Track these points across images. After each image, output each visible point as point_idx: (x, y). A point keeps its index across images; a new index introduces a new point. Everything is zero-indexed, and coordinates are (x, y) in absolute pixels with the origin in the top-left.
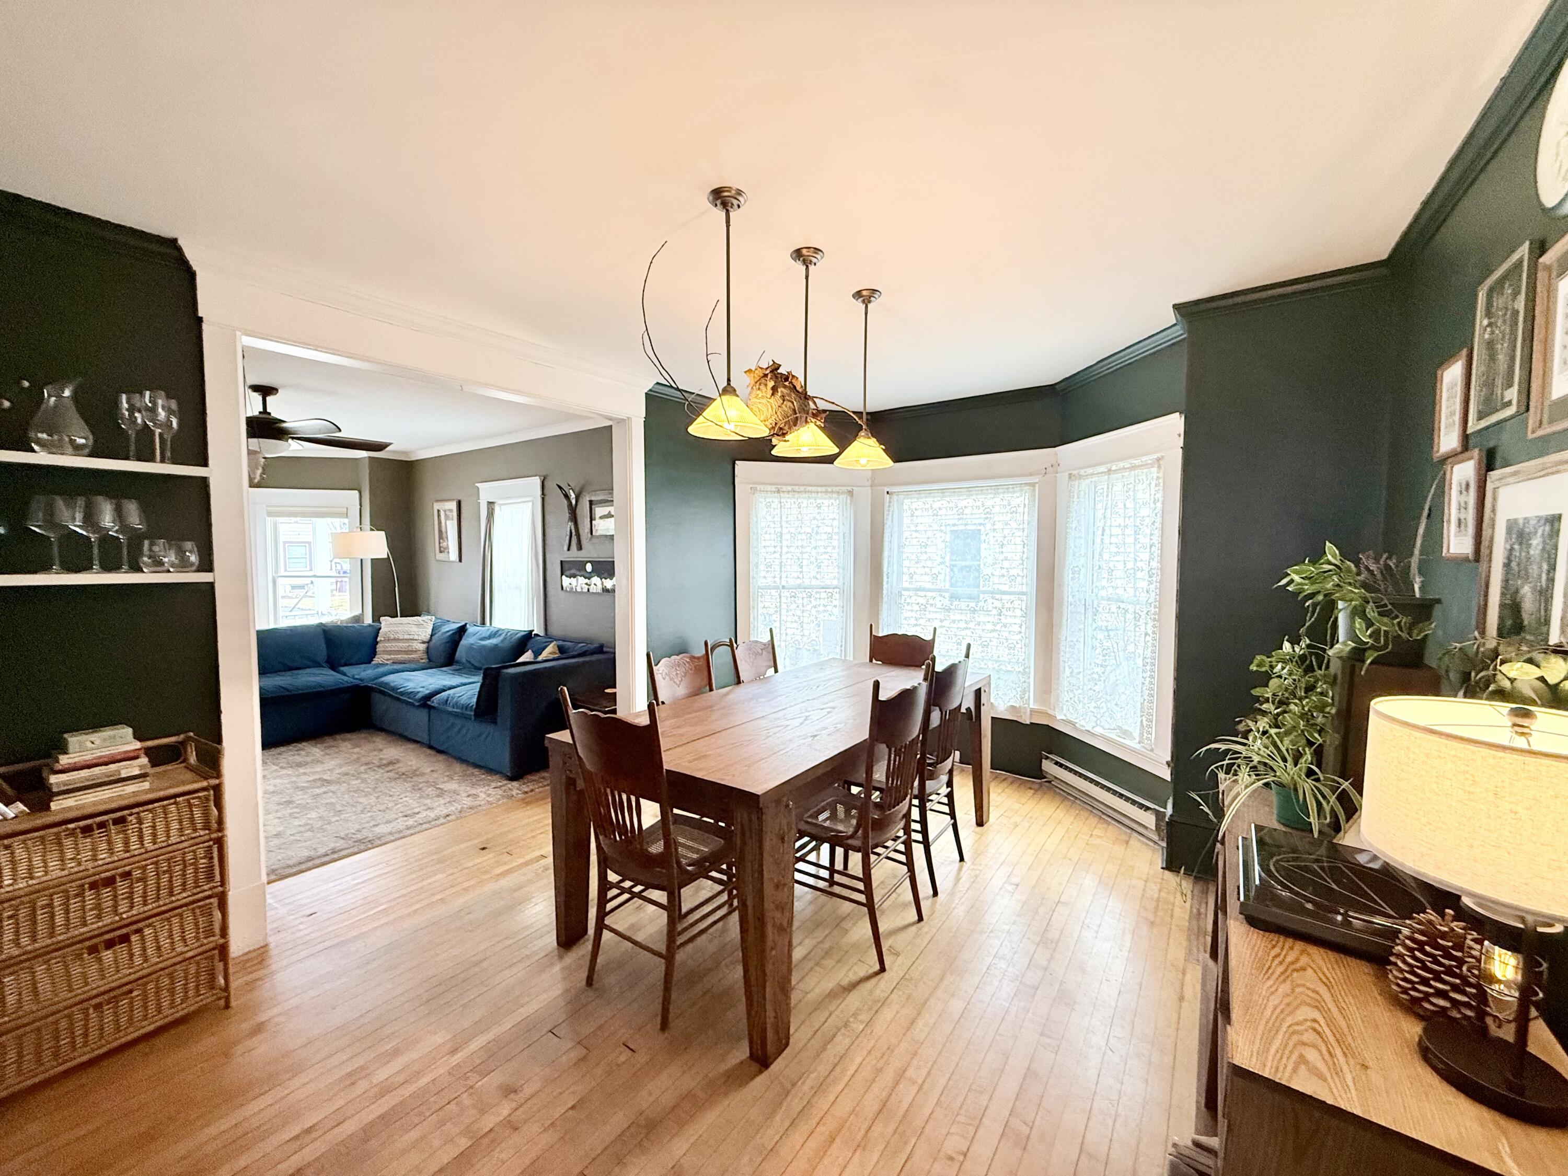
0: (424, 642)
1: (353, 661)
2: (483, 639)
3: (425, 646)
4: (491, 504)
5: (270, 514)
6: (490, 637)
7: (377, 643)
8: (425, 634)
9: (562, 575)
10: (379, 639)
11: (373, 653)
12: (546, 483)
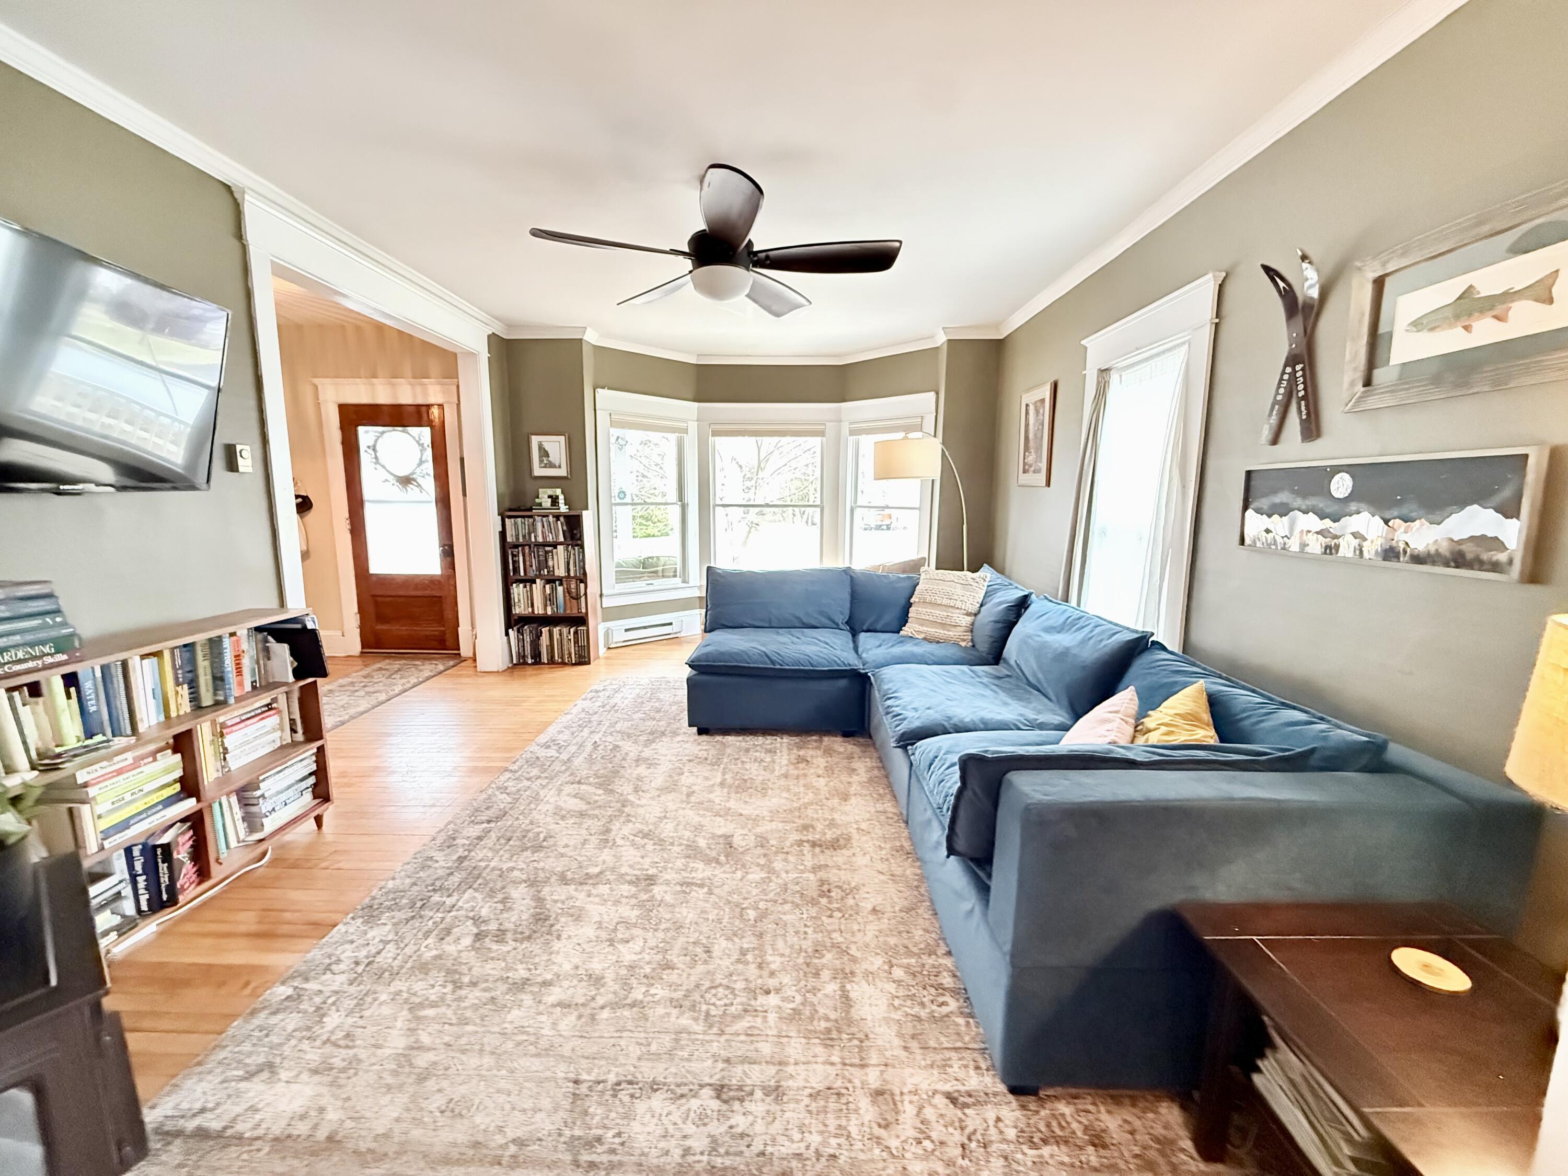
0: (968, 614)
1: (879, 627)
2: (1049, 630)
3: (969, 619)
4: (1104, 372)
5: (853, 433)
6: (1060, 629)
7: (910, 605)
8: (972, 602)
9: (1245, 508)
10: (912, 601)
11: (904, 619)
12: (1229, 289)
